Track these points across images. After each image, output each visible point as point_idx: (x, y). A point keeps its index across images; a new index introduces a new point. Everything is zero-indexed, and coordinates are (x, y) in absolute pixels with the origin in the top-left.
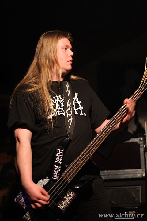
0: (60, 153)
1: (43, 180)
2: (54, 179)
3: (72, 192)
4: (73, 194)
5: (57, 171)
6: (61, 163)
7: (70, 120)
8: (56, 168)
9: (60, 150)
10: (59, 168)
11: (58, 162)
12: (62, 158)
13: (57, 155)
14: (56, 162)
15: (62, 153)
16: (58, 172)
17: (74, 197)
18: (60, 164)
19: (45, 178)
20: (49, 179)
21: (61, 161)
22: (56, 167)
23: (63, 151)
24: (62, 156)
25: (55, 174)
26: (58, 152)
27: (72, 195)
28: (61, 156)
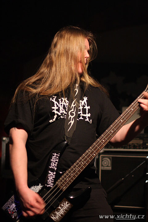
0: (55, 158)
1: (35, 187)
2: (48, 186)
3: (67, 202)
4: (68, 204)
5: (51, 178)
6: (56, 168)
7: (71, 123)
8: (50, 175)
9: (55, 154)
10: (54, 174)
11: (53, 168)
12: (57, 163)
13: (52, 160)
14: (50, 167)
15: (58, 157)
16: (53, 178)
17: (69, 208)
18: (55, 170)
19: (38, 185)
20: (42, 187)
21: (56, 167)
22: (51, 173)
23: (59, 155)
24: (58, 161)
25: (49, 180)
26: (53, 157)
27: (67, 206)
28: (56, 161)
